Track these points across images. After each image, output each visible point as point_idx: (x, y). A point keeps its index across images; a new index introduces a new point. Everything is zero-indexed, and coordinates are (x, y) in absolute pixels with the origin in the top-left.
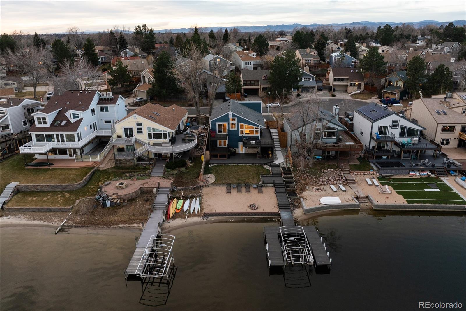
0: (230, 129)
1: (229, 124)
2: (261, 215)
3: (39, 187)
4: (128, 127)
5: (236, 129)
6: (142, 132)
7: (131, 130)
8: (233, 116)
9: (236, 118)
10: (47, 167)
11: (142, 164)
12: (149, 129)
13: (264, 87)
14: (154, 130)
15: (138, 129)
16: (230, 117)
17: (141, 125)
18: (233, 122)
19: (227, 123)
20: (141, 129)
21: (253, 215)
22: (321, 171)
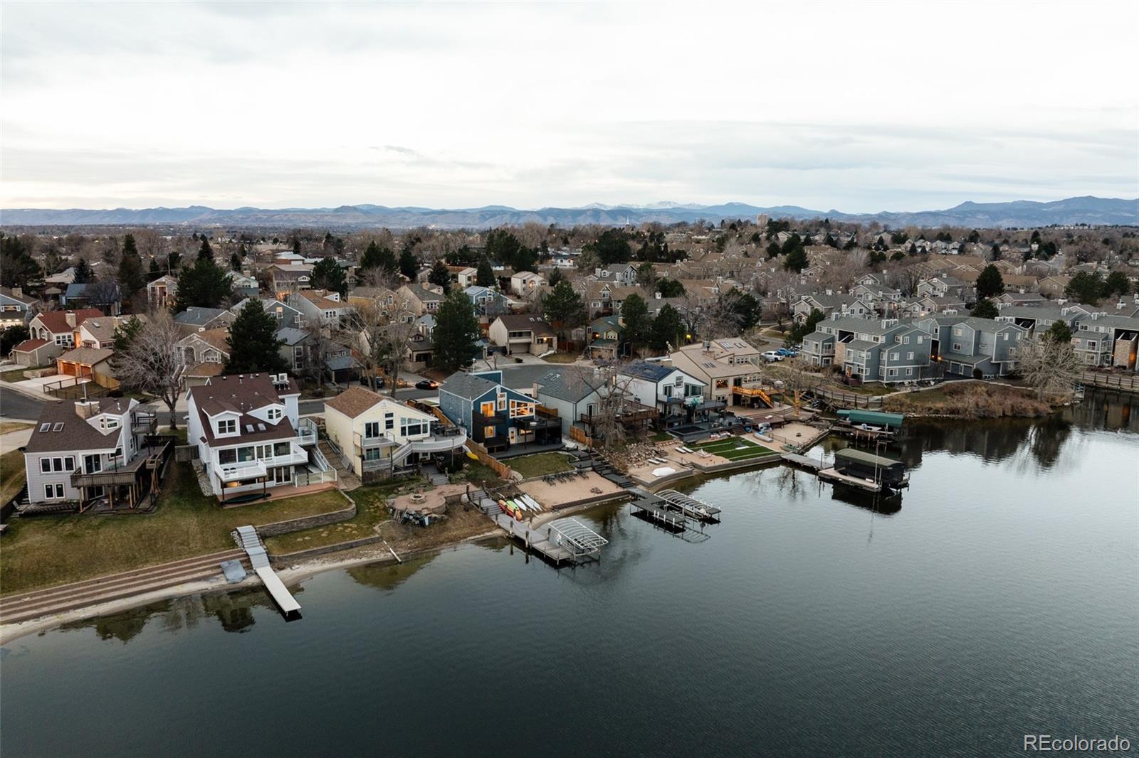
0: (498, 410)
1: (496, 403)
2: (611, 497)
3: (295, 524)
4: (372, 421)
5: (506, 409)
6: (392, 427)
7: (376, 425)
8: (503, 390)
9: (506, 393)
10: (261, 501)
11: (400, 475)
12: (403, 420)
13: (418, 354)
14: (410, 420)
15: (387, 422)
16: (499, 393)
17: (391, 415)
18: (502, 399)
19: (494, 402)
20: (392, 421)
21: (603, 499)
22: (626, 448)
